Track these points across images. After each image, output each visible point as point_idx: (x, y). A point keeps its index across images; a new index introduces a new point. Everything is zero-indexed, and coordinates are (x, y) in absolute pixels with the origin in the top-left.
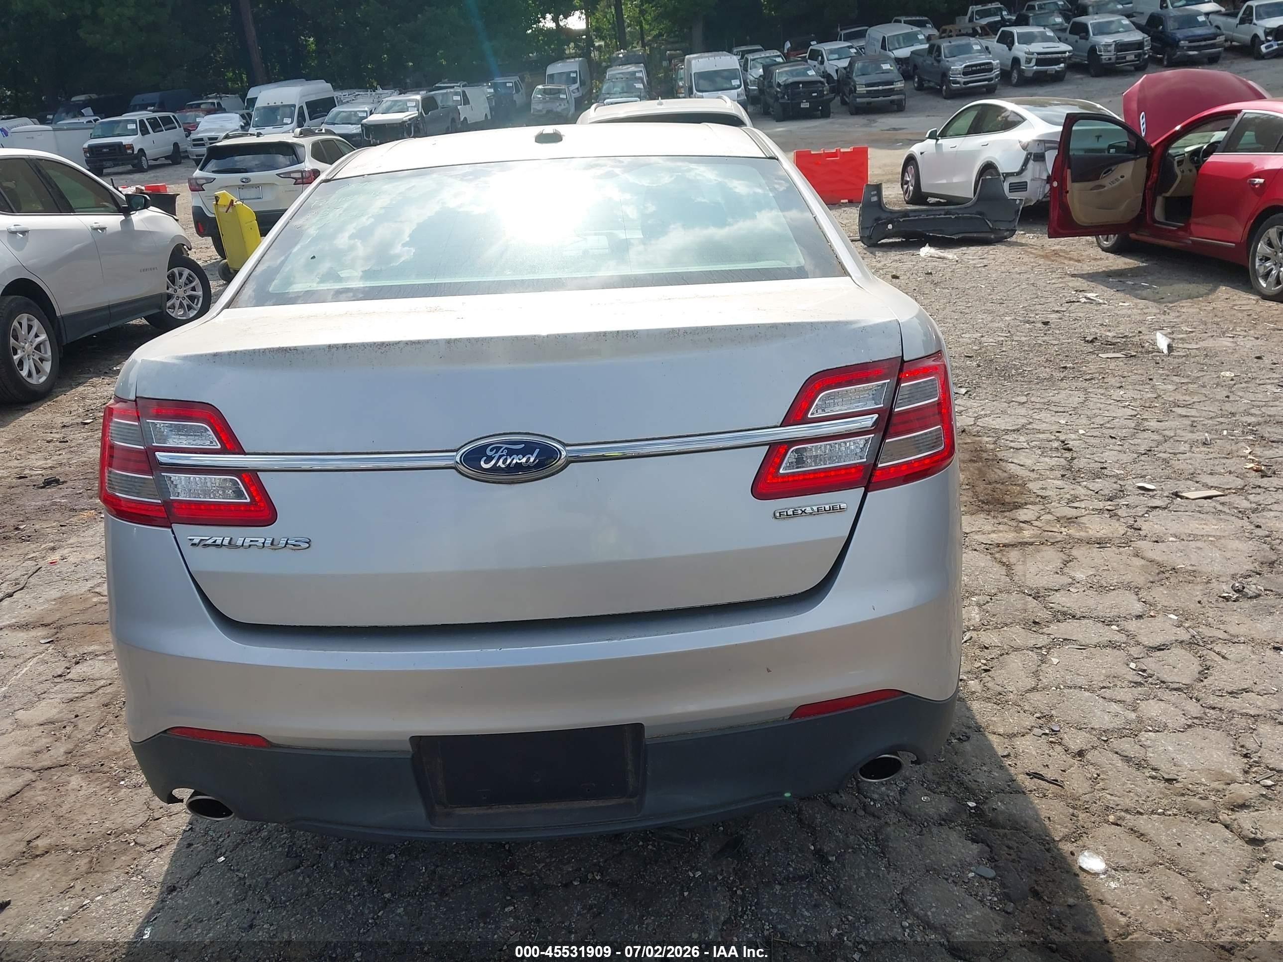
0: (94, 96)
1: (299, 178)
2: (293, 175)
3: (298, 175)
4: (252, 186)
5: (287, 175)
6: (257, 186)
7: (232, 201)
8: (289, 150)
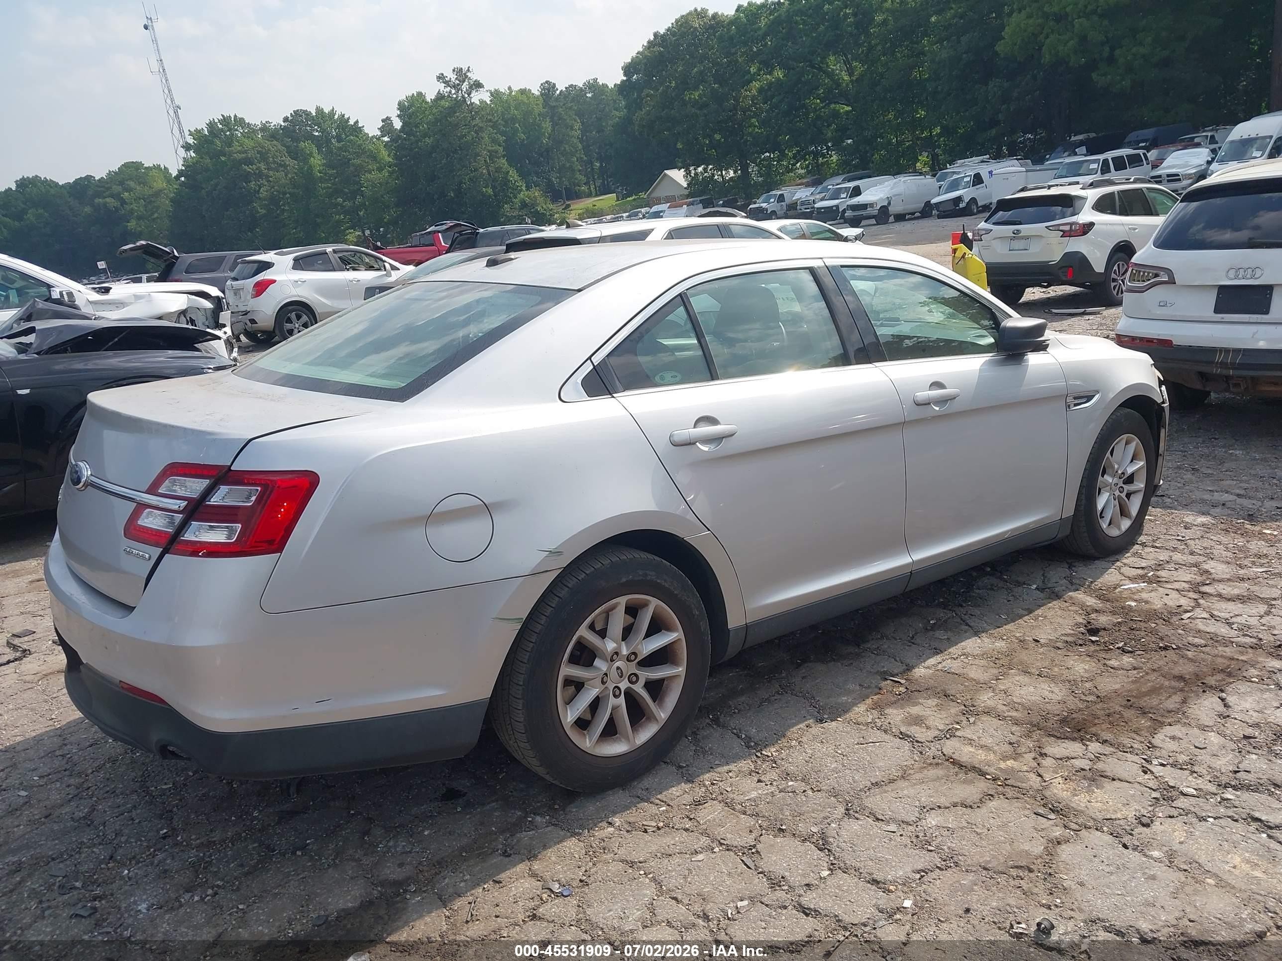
0: (1092, 135)
1: (1068, 231)
2: (1061, 228)
3: (1067, 228)
4: (1023, 238)
5: (1057, 228)
6: (1027, 238)
7: (965, 253)
8: (1068, 203)
